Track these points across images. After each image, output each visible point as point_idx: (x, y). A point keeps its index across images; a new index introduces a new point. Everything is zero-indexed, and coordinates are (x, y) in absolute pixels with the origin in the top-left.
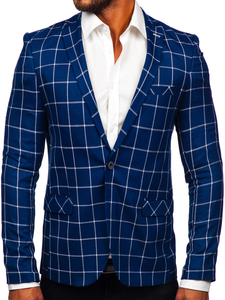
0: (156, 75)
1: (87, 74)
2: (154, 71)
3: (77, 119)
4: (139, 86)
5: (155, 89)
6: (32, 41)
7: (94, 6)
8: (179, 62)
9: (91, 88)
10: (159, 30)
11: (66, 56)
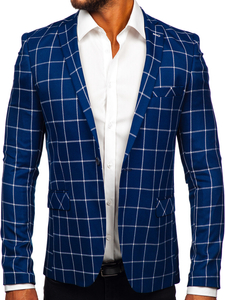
0: (157, 77)
1: (81, 71)
2: (155, 72)
3: (70, 114)
4: (141, 90)
5: (158, 91)
6: (29, 40)
7: (90, 5)
8: (180, 60)
9: (84, 84)
10: (159, 29)
11: (61, 53)
